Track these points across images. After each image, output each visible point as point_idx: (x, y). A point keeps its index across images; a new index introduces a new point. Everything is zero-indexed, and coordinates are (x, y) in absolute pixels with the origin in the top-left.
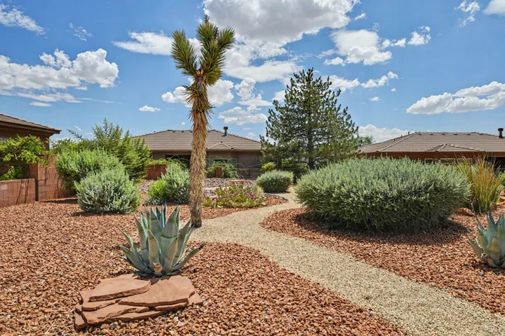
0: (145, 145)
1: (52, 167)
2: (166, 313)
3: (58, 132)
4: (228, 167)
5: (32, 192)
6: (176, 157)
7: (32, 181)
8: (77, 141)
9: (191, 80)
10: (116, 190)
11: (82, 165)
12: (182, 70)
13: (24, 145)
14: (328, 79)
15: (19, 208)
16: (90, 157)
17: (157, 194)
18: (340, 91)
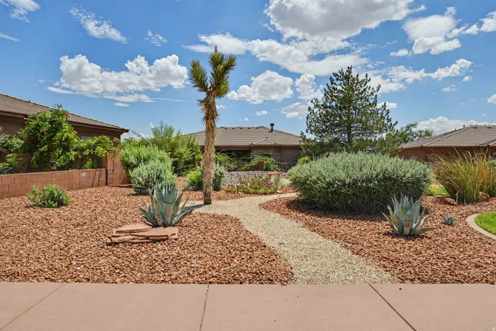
0: (196, 142)
1: (117, 160)
2: (155, 241)
3: (127, 131)
4: (269, 160)
5: (103, 178)
6: (224, 152)
7: (103, 170)
8: (138, 139)
9: (203, 95)
10: (158, 177)
11: (139, 159)
12: (197, 88)
13: (99, 142)
14: (367, 76)
15: (93, 190)
16: (144, 152)
17: (194, 182)
18: (380, 86)
